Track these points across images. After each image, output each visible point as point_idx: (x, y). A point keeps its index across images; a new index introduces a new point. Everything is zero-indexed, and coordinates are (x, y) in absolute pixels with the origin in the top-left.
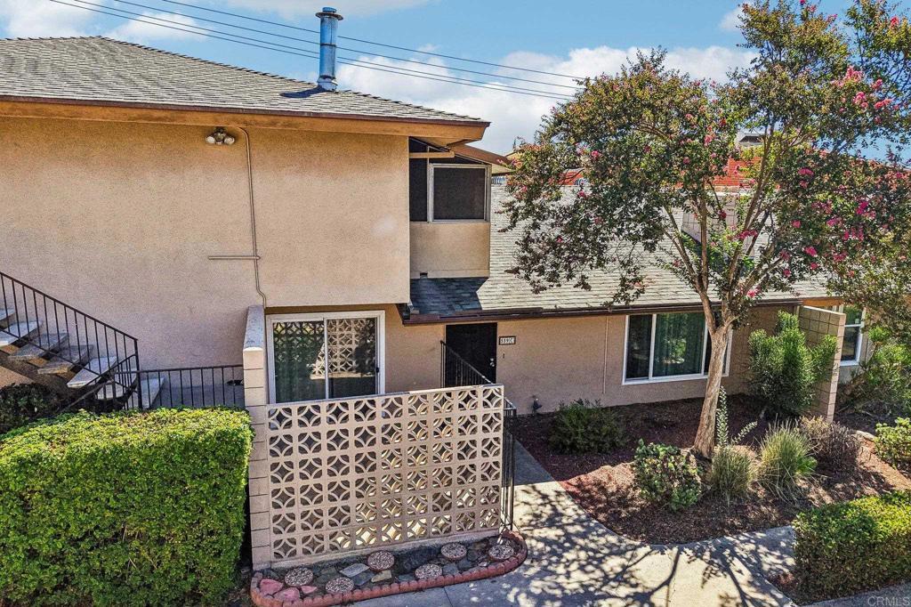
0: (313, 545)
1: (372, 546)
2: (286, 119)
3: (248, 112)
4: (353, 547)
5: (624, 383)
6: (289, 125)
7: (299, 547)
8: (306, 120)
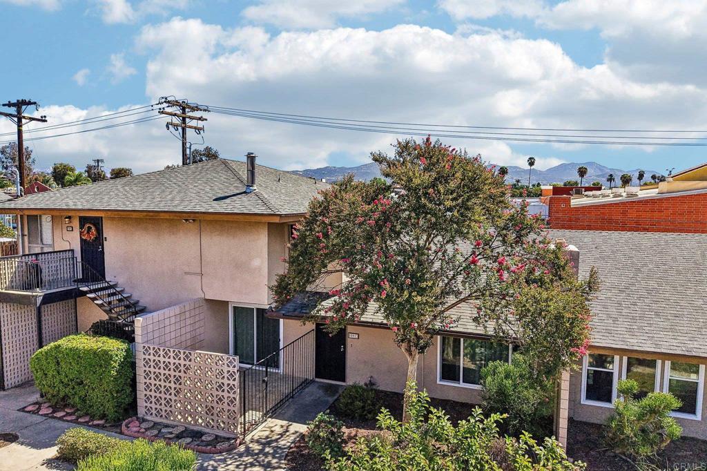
0: (159, 412)
1: (182, 422)
4: (175, 420)
5: (438, 382)
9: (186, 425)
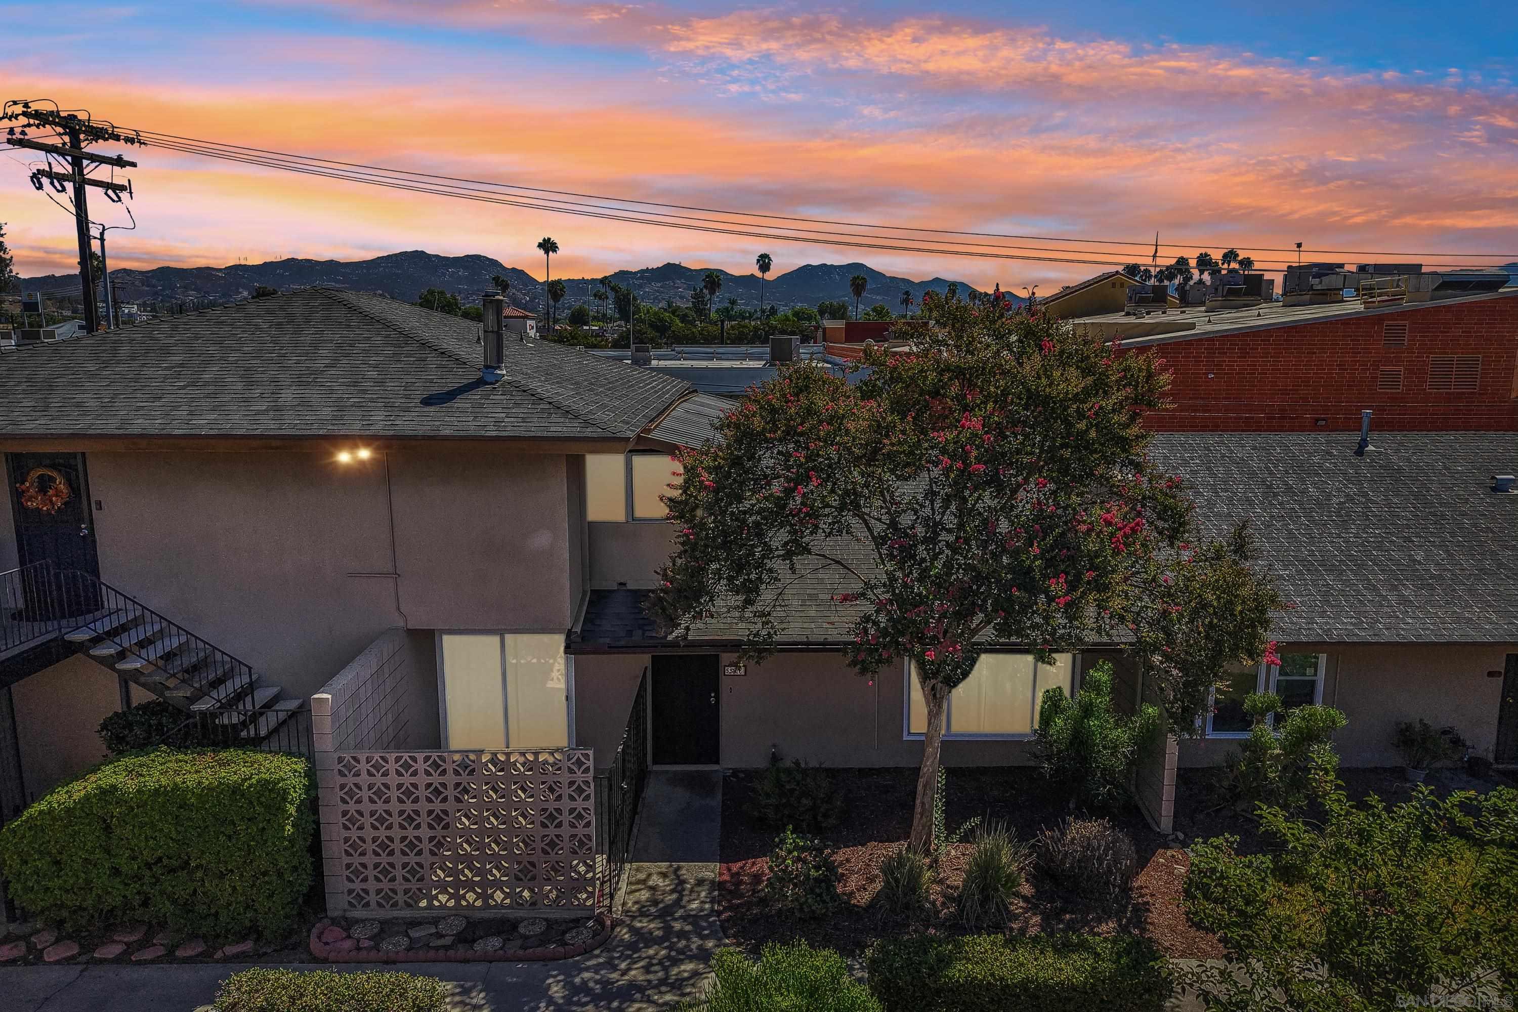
0: (388, 898)
1: (450, 908)
4: (430, 906)
5: (905, 738)
7: (373, 898)
9: (466, 912)
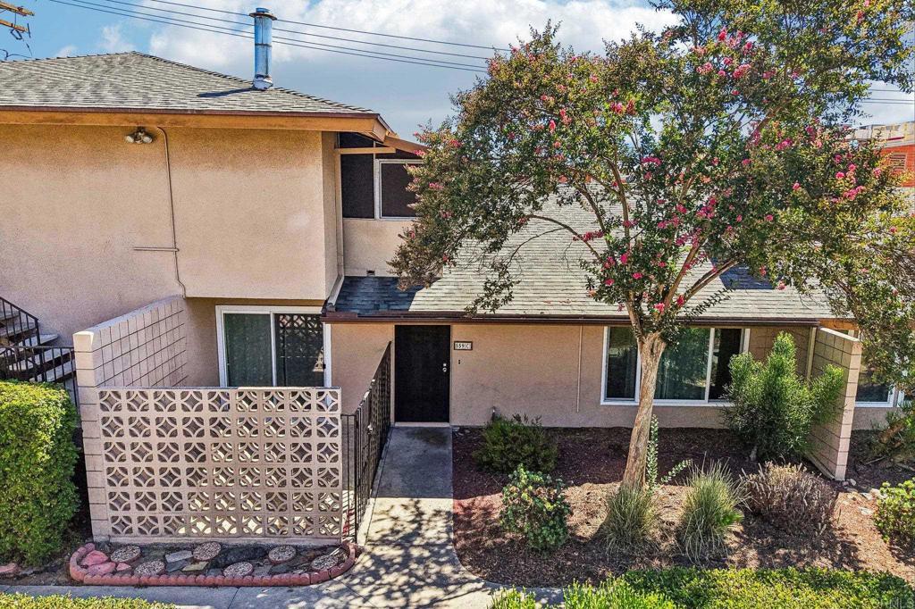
1: (207, 536)
2: (171, 117)
3: (135, 111)
4: (188, 533)
5: (602, 403)
6: (176, 123)
7: (135, 525)
8: (192, 118)
9: (220, 540)
